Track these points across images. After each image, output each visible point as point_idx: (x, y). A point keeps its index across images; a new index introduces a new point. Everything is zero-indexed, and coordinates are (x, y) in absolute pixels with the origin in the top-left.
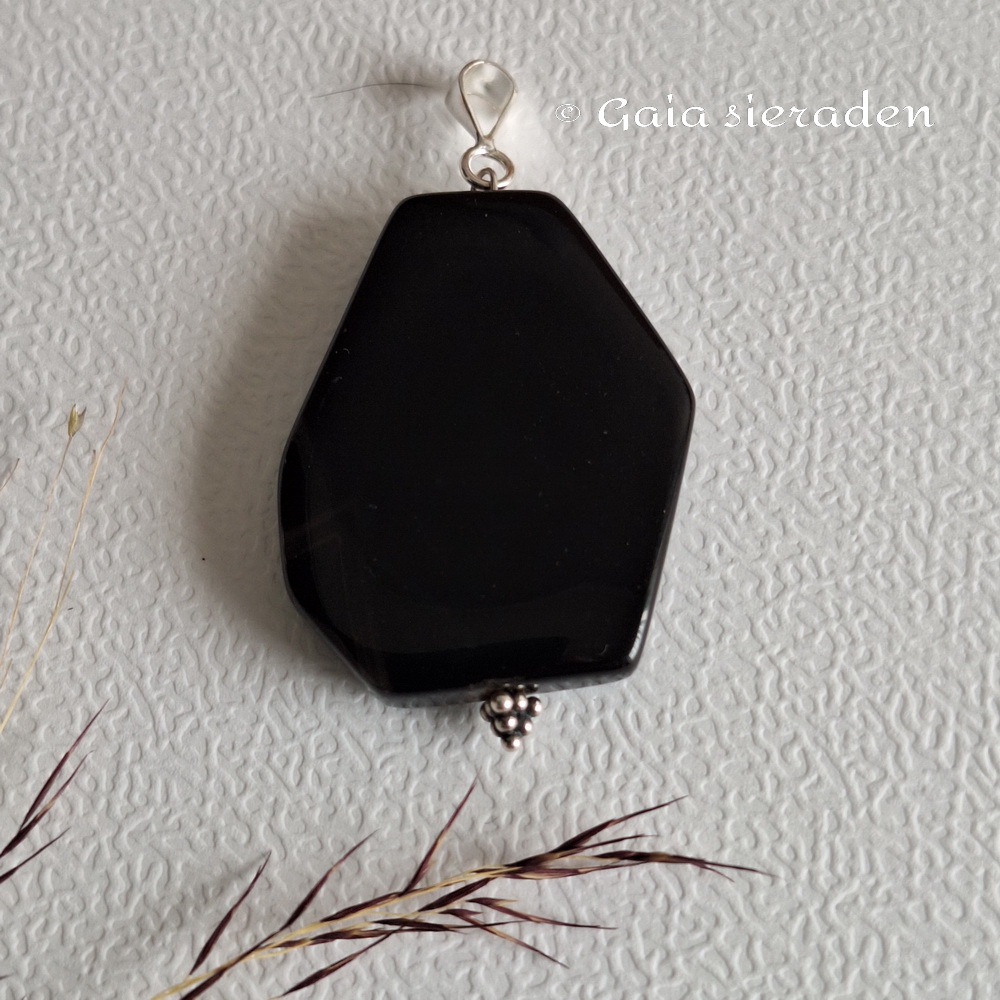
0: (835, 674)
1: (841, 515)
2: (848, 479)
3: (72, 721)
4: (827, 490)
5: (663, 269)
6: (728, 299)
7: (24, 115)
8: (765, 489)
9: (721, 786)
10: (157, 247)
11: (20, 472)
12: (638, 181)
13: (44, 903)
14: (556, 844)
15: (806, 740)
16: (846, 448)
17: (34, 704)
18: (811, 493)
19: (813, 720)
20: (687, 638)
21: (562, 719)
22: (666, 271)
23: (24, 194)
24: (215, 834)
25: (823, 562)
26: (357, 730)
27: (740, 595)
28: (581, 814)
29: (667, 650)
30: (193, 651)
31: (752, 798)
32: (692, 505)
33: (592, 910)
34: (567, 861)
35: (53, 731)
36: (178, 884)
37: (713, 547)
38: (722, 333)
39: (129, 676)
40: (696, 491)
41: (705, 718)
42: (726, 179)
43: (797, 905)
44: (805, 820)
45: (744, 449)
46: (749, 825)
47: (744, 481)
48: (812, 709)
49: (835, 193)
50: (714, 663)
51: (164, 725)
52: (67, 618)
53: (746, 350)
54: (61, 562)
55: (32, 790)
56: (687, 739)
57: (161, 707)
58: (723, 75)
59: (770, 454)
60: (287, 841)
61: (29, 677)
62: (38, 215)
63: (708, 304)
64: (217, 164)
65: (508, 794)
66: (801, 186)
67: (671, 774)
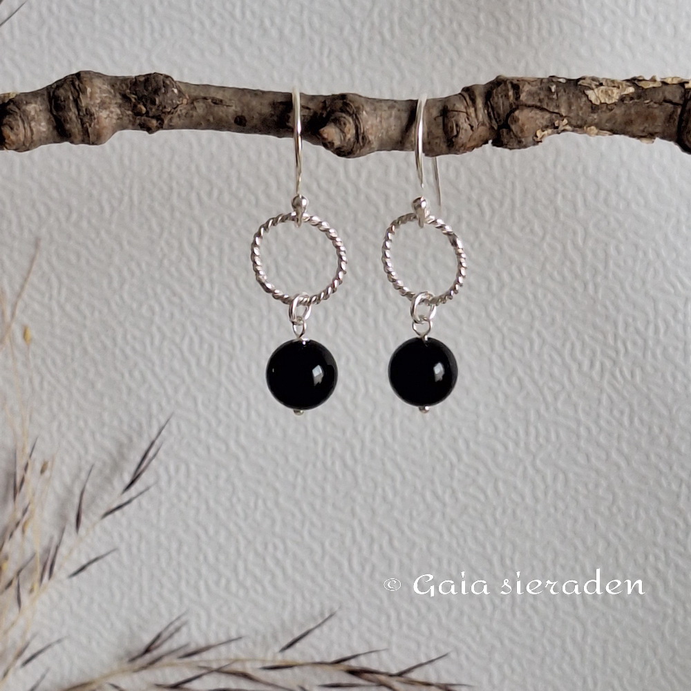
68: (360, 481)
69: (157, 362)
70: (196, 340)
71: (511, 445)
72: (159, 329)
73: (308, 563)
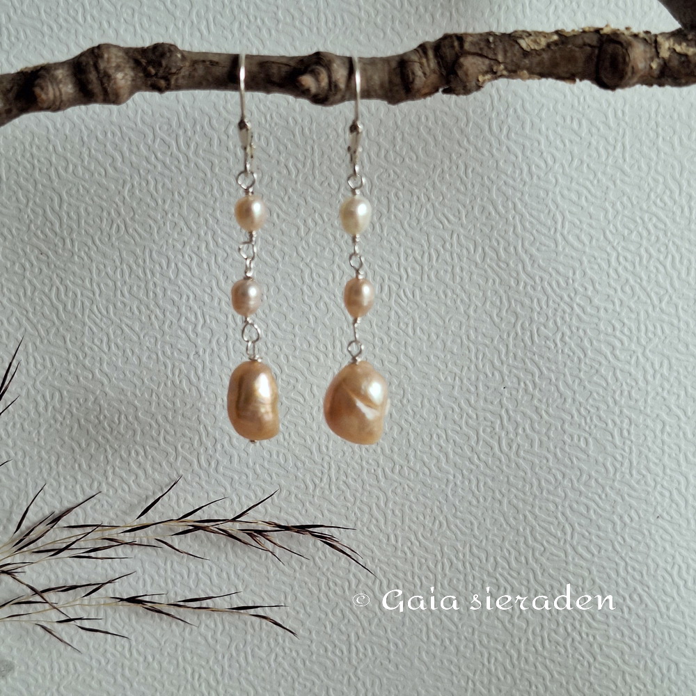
68: (203, 394)
69: (30, 310)
70: (62, 289)
71: (322, 357)
72: (30, 282)
73: (164, 464)
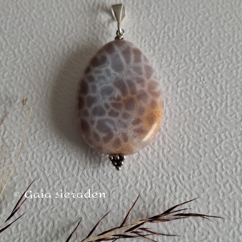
0: (237, 164)
1: (236, 120)
2: (237, 111)
3: (25, 183)
4: (232, 114)
5: (183, 56)
6: (201, 64)
7: (8, 21)
8: (215, 114)
9: (207, 195)
10: (45, 55)
11: (9, 116)
12: (175, 34)
13: (19, 234)
14: (162, 212)
15: (230, 182)
16: (236, 103)
17: (15, 178)
18: (228, 115)
19: (232, 176)
20: (196, 155)
21: (162, 178)
22: (184, 57)
23: (9, 42)
24: (66, 213)
25: (232, 133)
26: (105, 183)
27: (210, 143)
28: (169, 204)
29: (190, 158)
30: (58, 163)
31: (216, 198)
32: (195, 119)
33: (173, 231)
34: (165, 217)
35: (20, 186)
36: (56, 227)
37: (201, 130)
38: (200, 73)
39: (41, 170)
40: (196, 115)
41: (202, 177)
42: (199, 32)
43: (231, 227)
44: (231, 204)
45: (208, 104)
46: (216, 206)
47: (209, 112)
48: (231, 173)
49: (229, 35)
50: (203, 162)
51: (51, 183)
52: (23, 155)
53: (207, 77)
54: (21, 140)
55: (14, 202)
56: (197, 183)
57: (50, 178)
58: (197, 6)
59: (215, 104)
60: (86, 214)
61: (13, 171)
62: (13, 47)
63: (196, 65)
64: (61, 33)
65: (148, 199)
66: (220, 34)
67: (193, 192)
